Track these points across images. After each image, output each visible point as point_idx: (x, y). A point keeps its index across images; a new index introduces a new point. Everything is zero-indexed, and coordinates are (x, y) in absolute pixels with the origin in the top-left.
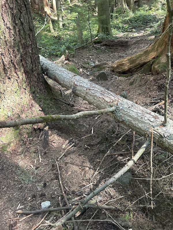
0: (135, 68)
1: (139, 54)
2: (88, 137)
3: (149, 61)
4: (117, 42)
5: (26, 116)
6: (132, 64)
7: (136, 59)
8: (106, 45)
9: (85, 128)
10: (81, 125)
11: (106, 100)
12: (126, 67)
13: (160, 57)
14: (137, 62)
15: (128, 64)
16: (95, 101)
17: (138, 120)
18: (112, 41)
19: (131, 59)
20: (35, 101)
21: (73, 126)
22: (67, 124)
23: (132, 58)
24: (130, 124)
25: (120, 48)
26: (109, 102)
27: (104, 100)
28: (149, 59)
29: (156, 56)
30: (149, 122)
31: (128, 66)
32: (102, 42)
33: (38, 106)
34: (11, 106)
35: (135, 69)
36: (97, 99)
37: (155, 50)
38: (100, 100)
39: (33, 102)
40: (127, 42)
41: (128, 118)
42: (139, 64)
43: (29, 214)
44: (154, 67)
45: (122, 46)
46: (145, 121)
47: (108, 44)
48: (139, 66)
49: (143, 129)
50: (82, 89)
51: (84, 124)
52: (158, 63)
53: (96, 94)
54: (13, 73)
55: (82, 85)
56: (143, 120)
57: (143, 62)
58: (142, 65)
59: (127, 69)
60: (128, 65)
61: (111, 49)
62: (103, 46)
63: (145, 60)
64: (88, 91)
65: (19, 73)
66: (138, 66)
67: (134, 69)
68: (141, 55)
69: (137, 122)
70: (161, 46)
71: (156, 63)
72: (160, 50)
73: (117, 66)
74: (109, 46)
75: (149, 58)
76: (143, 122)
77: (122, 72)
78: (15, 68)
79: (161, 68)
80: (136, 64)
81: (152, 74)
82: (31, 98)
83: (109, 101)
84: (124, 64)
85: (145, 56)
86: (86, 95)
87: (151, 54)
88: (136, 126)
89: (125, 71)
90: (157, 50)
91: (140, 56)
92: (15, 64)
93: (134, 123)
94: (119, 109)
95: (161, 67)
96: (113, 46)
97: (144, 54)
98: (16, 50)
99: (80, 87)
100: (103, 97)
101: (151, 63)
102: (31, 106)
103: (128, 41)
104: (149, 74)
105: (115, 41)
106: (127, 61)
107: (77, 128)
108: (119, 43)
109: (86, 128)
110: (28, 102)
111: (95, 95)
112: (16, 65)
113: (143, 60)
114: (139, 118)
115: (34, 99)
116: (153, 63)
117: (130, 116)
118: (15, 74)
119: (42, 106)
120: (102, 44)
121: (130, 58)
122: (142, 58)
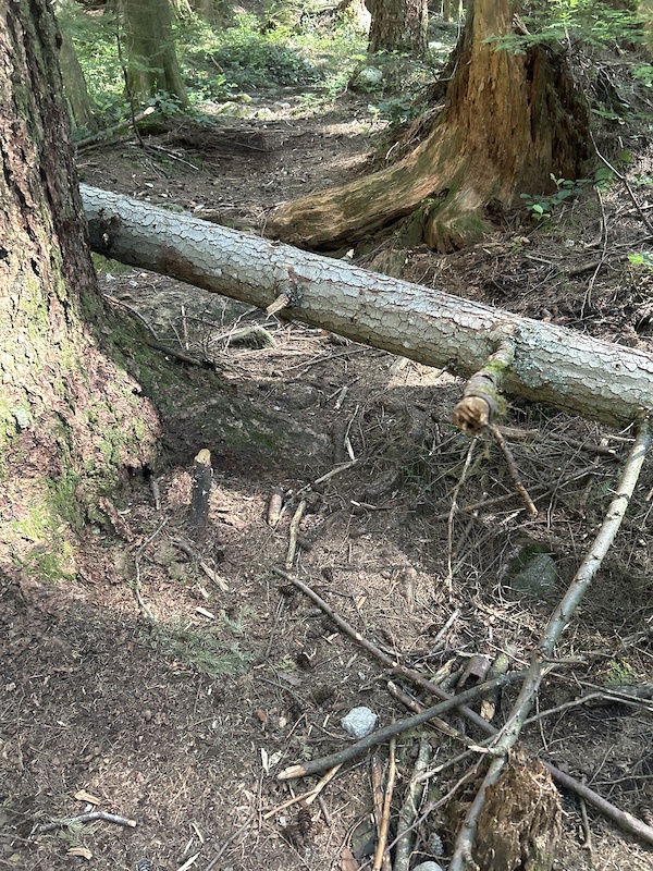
0: (367, 228)
1: (375, 179)
2: (342, 472)
3: (416, 207)
4: (222, 135)
5: (87, 422)
6: (354, 215)
7: (368, 198)
8: (183, 143)
9: (315, 444)
10: (298, 435)
11: (464, 324)
12: (332, 228)
13: (454, 191)
14: (375, 208)
15: (338, 214)
16: (409, 332)
17: (605, 374)
18: (205, 131)
19: (345, 196)
20: (107, 355)
21: (269, 441)
22: (245, 438)
23: (348, 193)
24: (576, 391)
25: (237, 158)
26: (476, 328)
27: (453, 325)
28: (414, 197)
29: (441, 188)
30: (645, 375)
31: (340, 221)
32: (166, 131)
33: (126, 374)
34: (21, 380)
35: (369, 231)
36: (418, 324)
37: (434, 170)
38: (437, 324)
39: (101, 358)
40: (259, 138)
41: (566, 373)
42: (382, 214)
43: (328, 770)
44: (439, 225)
45: (246, 151)
46: (630, 374)
47: (192, 141)
48: (380, 222)
49: (628, 401)
50: (337, 293)
51: (308, 430)
52: (453, 213)
53: (412, 306)
54: (17, 228)
55: (335, 279)
56: (623, 371)
57: (394, 207)
58: (393, 220)
59: (337, 234)
60: (338, 217)
61: (204, 158)
62: (175, 146)
63: (401, 203)
64: (369, 298)
65: (39, 231)
66: (376, 224)
67: (361, 232)
68: (384, 183)
69: (602, 383)
70: (453, 157)
71: (445, 213)
72: (451, 170)
73: (292, 221)
74: (197, 147)
75: (413, 193)
76: (622, 379)
77: (316, 243)
78: (24, 209)
79: (466, 229)
80: (369, 214)
81: (435, 250)
82: (92, 342)
83: (476, 325)
84: (319, 213)
85: (397, 187)
86: (360, 315)
87: (420, 181)
88: (602, 393)
89: (328, 242)
90: (441, 170)
91: (382, 187)
92: (23, 188)
93: (592, 386)
94: (525, 348)
95: (465, 225)
96: (210, 148)
97: (394, 180)
98: (23, 124)
99: (325, 285)
100: (447, 314)
101: (427, 212)
102: (97, 377)
103: (261, 135)
104: (424, 251)
105: (217, 129)
106: (334, 205)
107: (287, 446)
108: (233, 140)
109: (321, 443)
110: (82, 359)
111: (406, 309)
112: (27, 195)
113: (395, 200)
114: (605, 367)
115: (101, 348)
116: (433, 211)
117: (573, 367)
118: (25, 237)
119: (138, 373)
120: (168, 137)
121: (340, 194)
122: (392, 195)
